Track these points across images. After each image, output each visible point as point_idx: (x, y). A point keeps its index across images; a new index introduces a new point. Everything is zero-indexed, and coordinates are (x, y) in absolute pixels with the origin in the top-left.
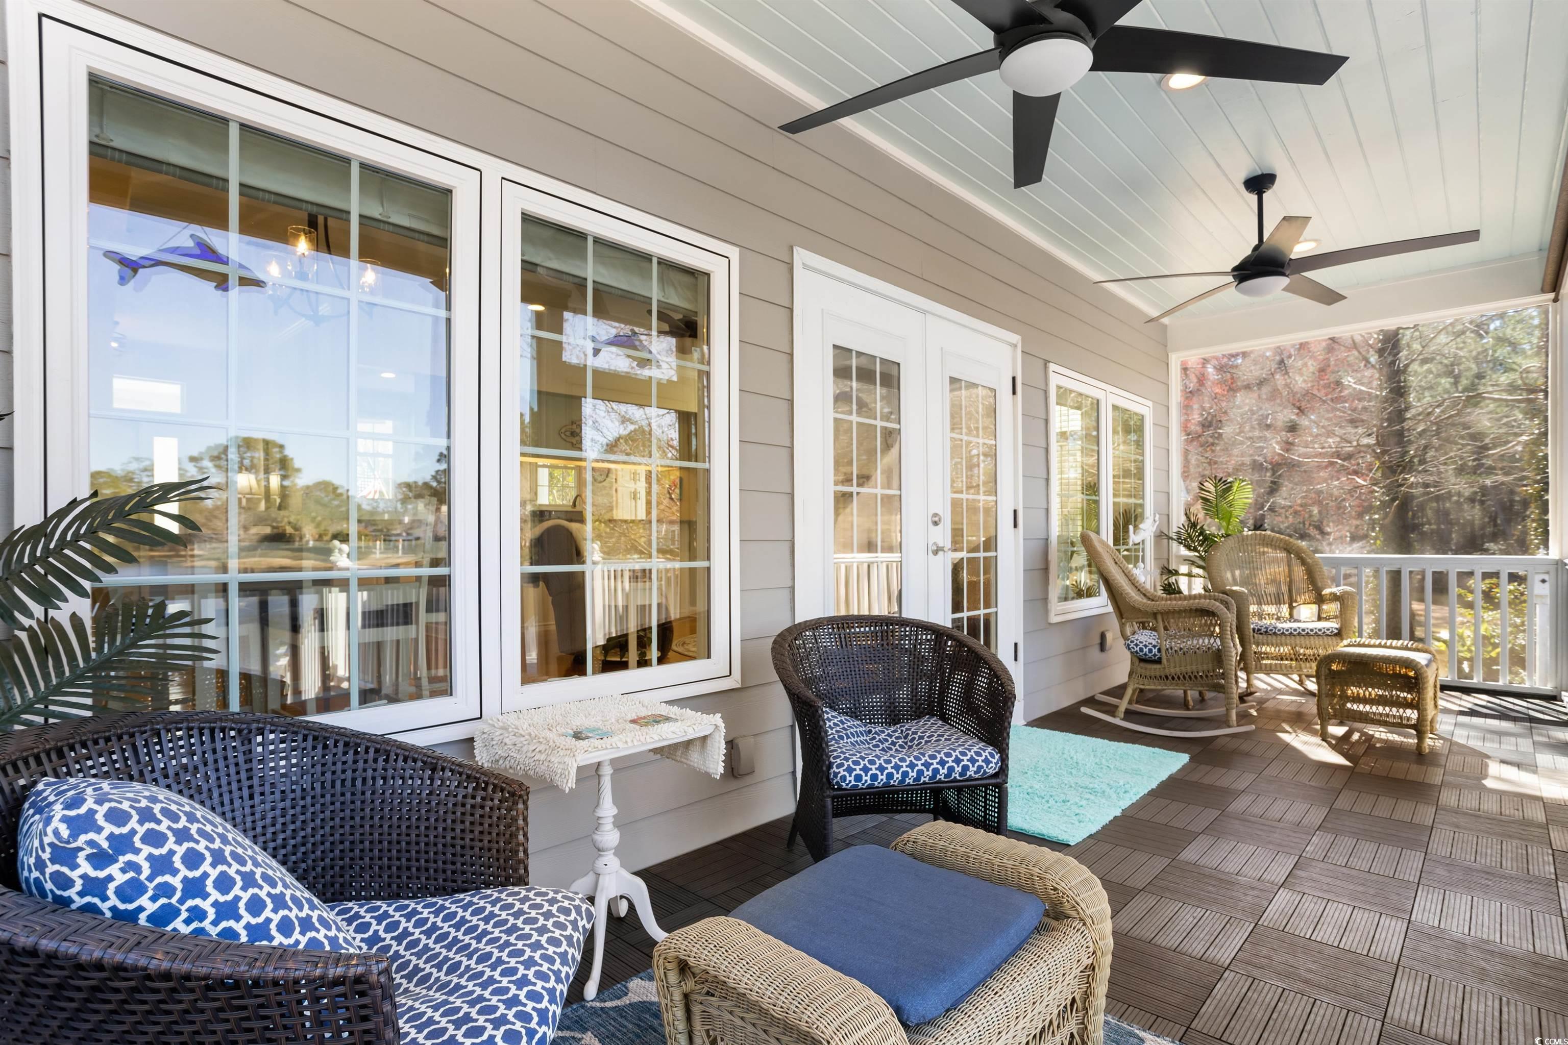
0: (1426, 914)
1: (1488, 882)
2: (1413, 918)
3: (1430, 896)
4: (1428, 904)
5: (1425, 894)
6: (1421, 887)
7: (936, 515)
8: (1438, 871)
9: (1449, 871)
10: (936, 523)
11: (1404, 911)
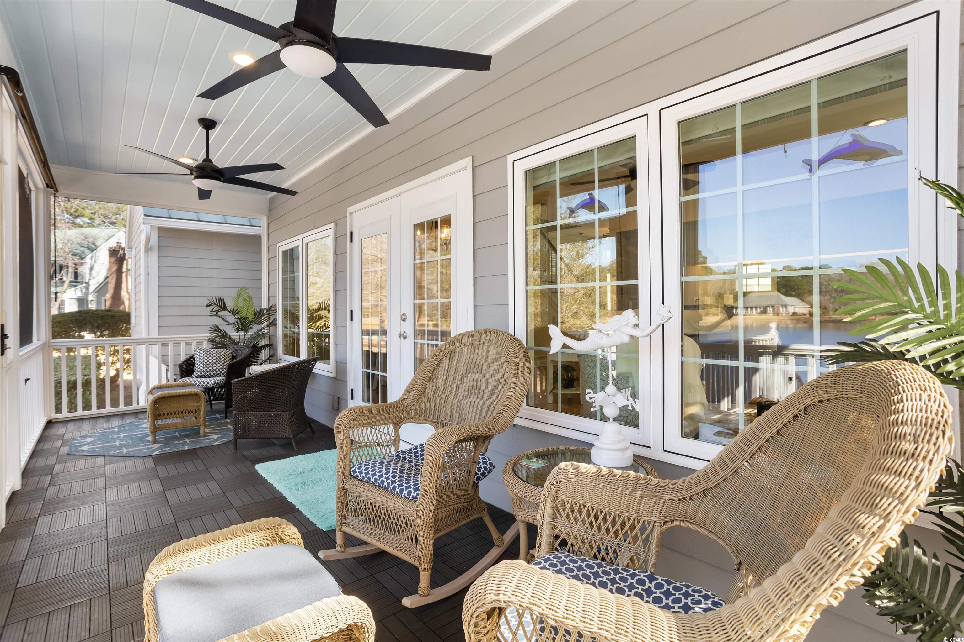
0: (100, 508)
1: (70, 538)
2: (105, 505)
3: (100, 516)
4: (100, 513)
5: (102, 517)
6: (105, 519)
7: (404, 314)
8: (98, 531)
9: (92, 534)
10: (404, 320)
11: (109, 505)
